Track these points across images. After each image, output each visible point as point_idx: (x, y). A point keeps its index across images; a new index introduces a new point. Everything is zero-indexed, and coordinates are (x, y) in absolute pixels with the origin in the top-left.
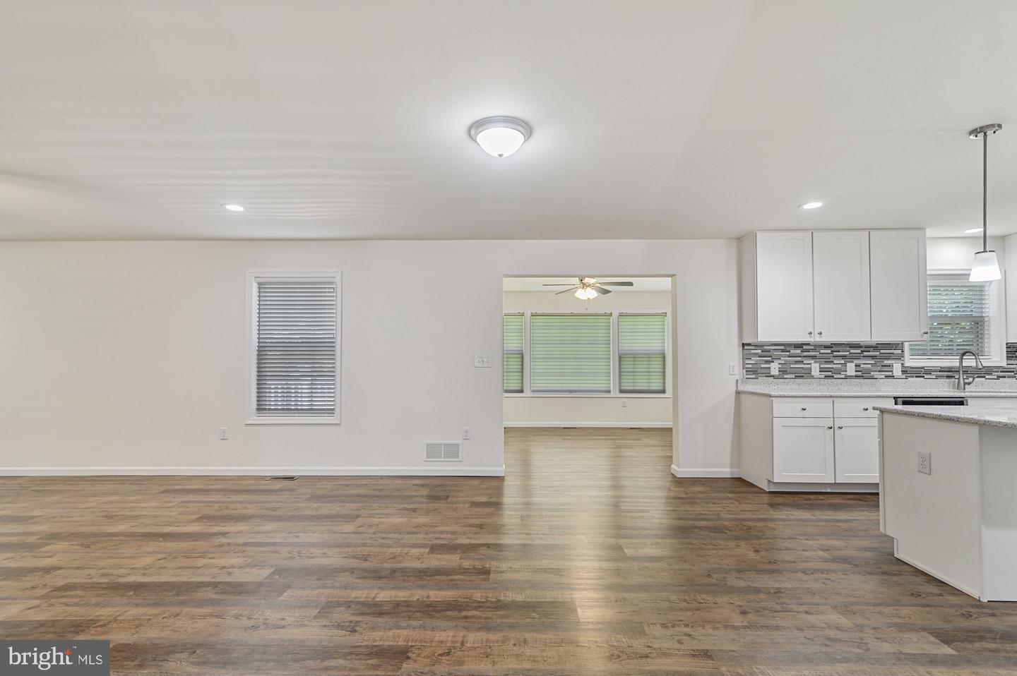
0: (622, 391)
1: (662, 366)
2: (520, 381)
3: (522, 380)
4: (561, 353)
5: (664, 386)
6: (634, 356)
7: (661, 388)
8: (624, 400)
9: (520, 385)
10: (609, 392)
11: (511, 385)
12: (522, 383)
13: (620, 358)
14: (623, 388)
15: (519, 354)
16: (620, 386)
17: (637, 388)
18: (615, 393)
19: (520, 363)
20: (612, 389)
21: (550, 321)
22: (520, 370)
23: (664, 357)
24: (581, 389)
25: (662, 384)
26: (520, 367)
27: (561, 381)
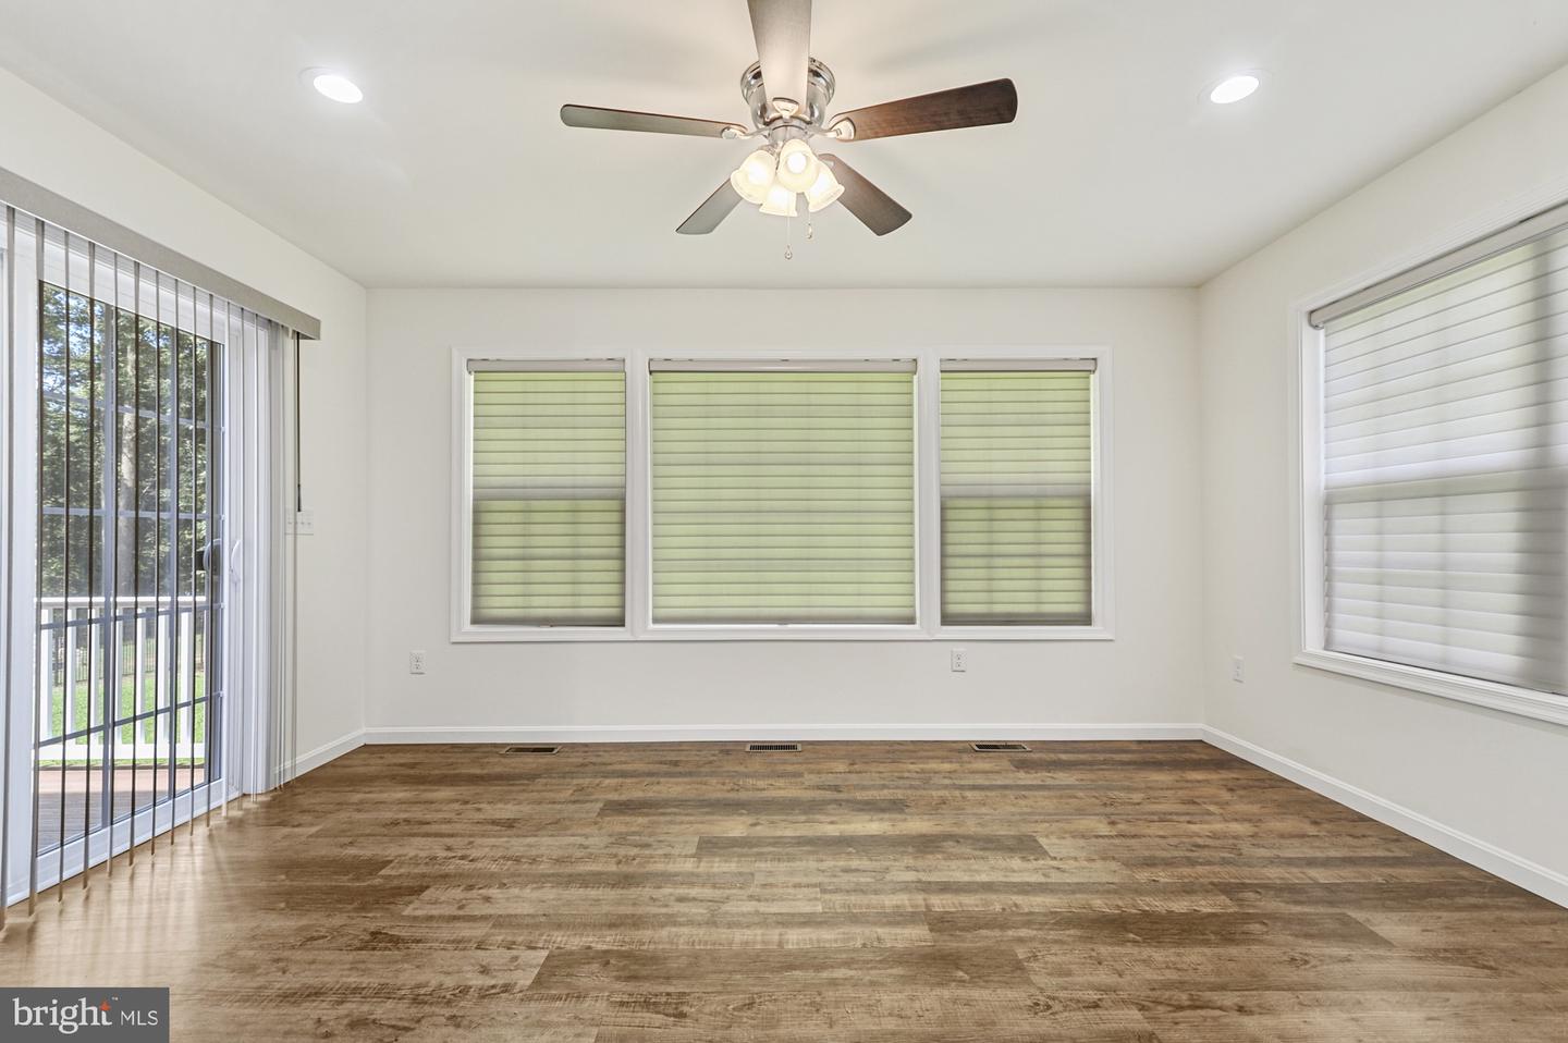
0: (947, 619)
1: (1079, 537)
2: (615, 588)
3: (623, 583)
4: (752, 493)
5: (1089, 603)
6: (991, 502)
7: (1077, 608)
8: (960, 648)
9: (614, 600)
10: (911, 620)
11: (584, 601)
12: (623, 594)
13: (943, 509)
14: (953, 609)
15: (612, 498)
16: (943, 603)
17: (999, 609)
18: (928, 621)
19: (615, 529)
20: (918, 615)
21: (713, 388)
22: (615, 551)
23: (1088, 508)
24: (815, 611)
25: (1079, 596)
26: (615, 540)
27: (753, 588)
